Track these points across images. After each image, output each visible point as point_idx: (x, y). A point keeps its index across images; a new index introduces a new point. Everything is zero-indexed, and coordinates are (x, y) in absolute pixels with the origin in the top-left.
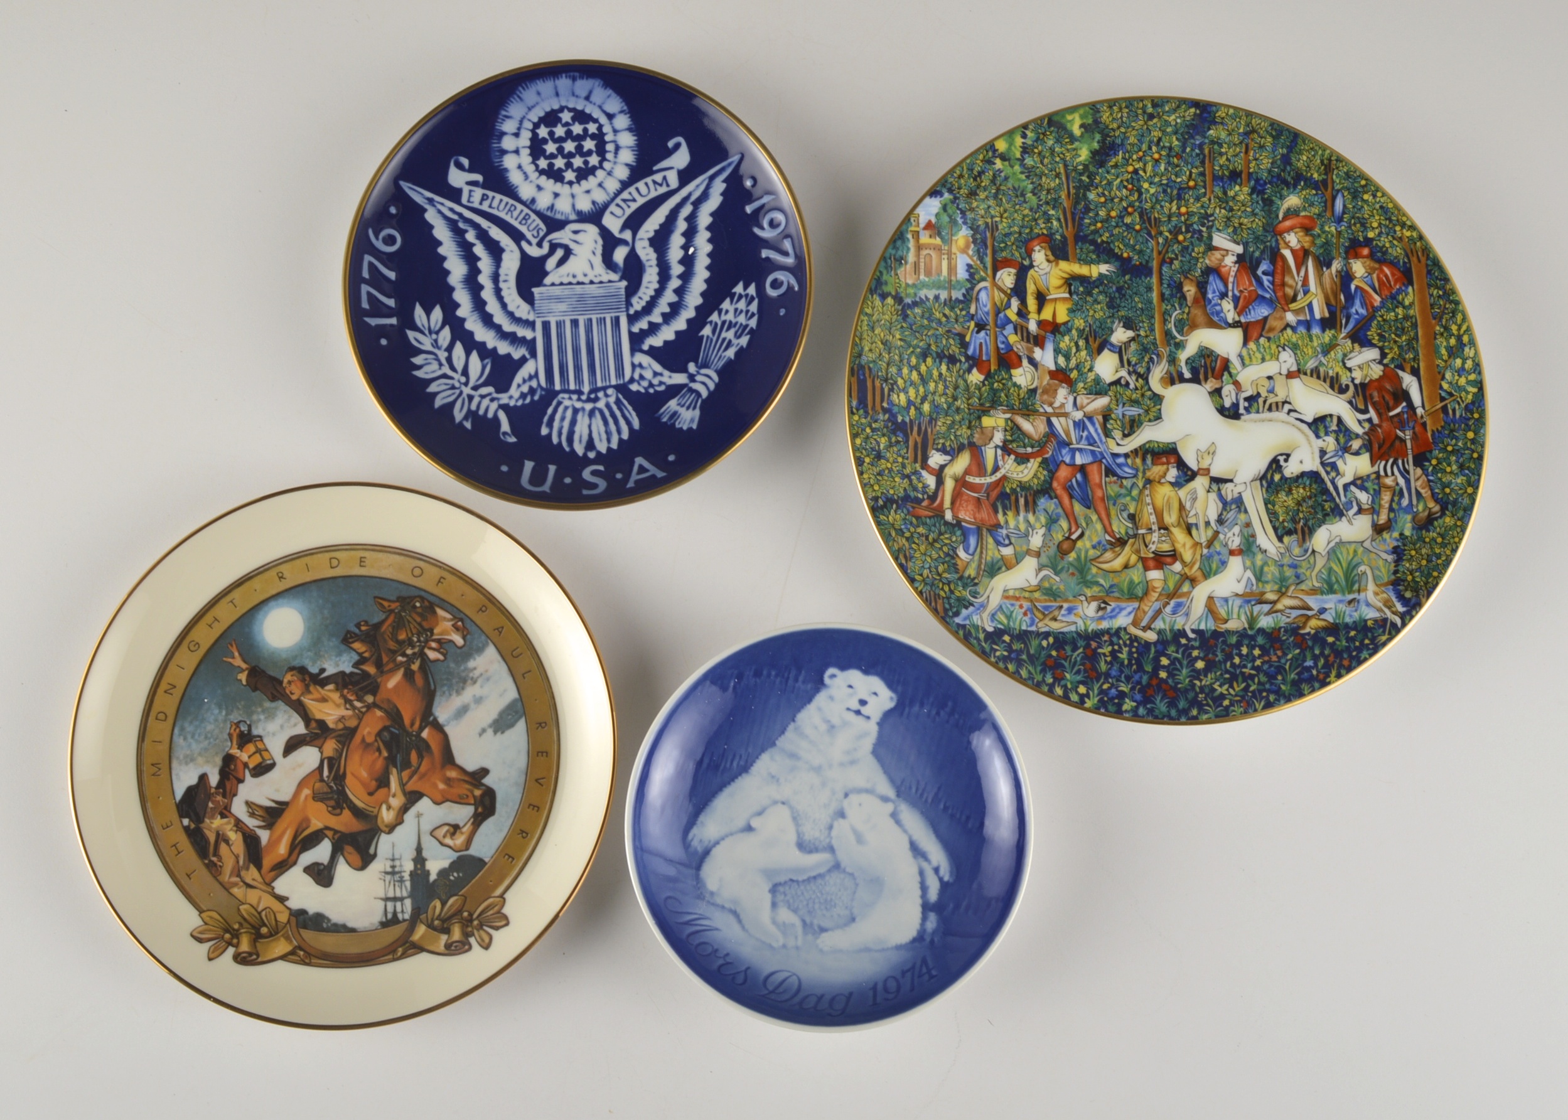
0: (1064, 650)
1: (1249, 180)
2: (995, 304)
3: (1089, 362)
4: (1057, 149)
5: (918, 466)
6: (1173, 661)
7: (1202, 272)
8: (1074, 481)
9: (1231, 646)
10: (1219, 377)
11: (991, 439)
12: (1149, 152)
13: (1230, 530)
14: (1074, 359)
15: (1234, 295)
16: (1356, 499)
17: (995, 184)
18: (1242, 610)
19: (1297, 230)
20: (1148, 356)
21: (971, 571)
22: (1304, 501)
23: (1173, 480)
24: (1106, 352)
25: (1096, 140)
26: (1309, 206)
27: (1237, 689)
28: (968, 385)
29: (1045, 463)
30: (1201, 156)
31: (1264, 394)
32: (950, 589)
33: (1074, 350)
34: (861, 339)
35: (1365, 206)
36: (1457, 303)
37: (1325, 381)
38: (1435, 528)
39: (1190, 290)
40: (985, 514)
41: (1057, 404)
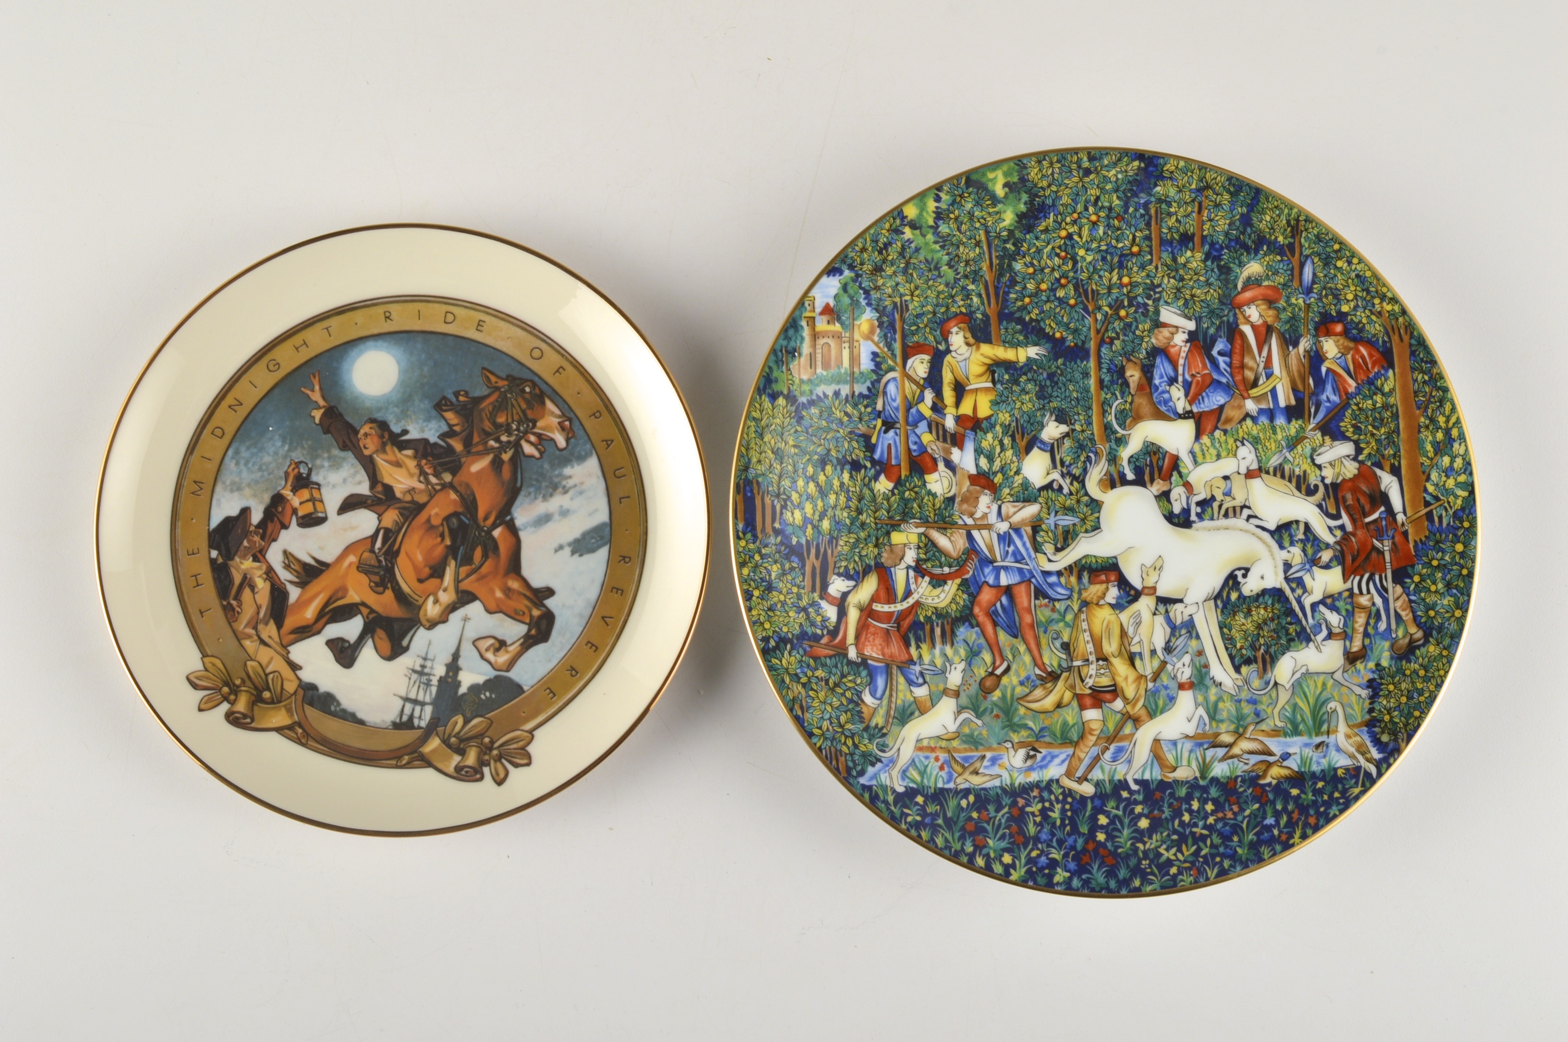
0: (987, 810)
1: (1203, 245)
2: (906, 397)
3: (1016, 464)
4: (976, 214)
5: (816, 595)
6: (1113, 820)
7: (1147, 353)
8: (998, 605)
9: (1179, 799)
10: (1167, 478)
11: (902, 558)
12: (1085, 214)
13: (1179, 659)
14: (999, 460)
15: (1185, 381)
16: (1326, 621)
17: (904, 257)
18: (1193, 756)
19: (1259, 302)
20: (1084, 454)
21: (879, 720)
22: (1266, 624)
23: (1113, 602)
24: (1035, 451)
25: (1023, 201)
26: (1273, 274)
27: (1186, 853)
28: (874, 496)
29: (965, 584)
30: (1147, 217)
31: (1219, 497)
32: (854, 743)
33: (998, 450)
34: (747, 449)
35: (1339, 275)
36: (1446, 390)
37: (1290, 481)
38: (1417, 658)
39: (1133, 375)
40: (895, 648)
41: (978, 515)
